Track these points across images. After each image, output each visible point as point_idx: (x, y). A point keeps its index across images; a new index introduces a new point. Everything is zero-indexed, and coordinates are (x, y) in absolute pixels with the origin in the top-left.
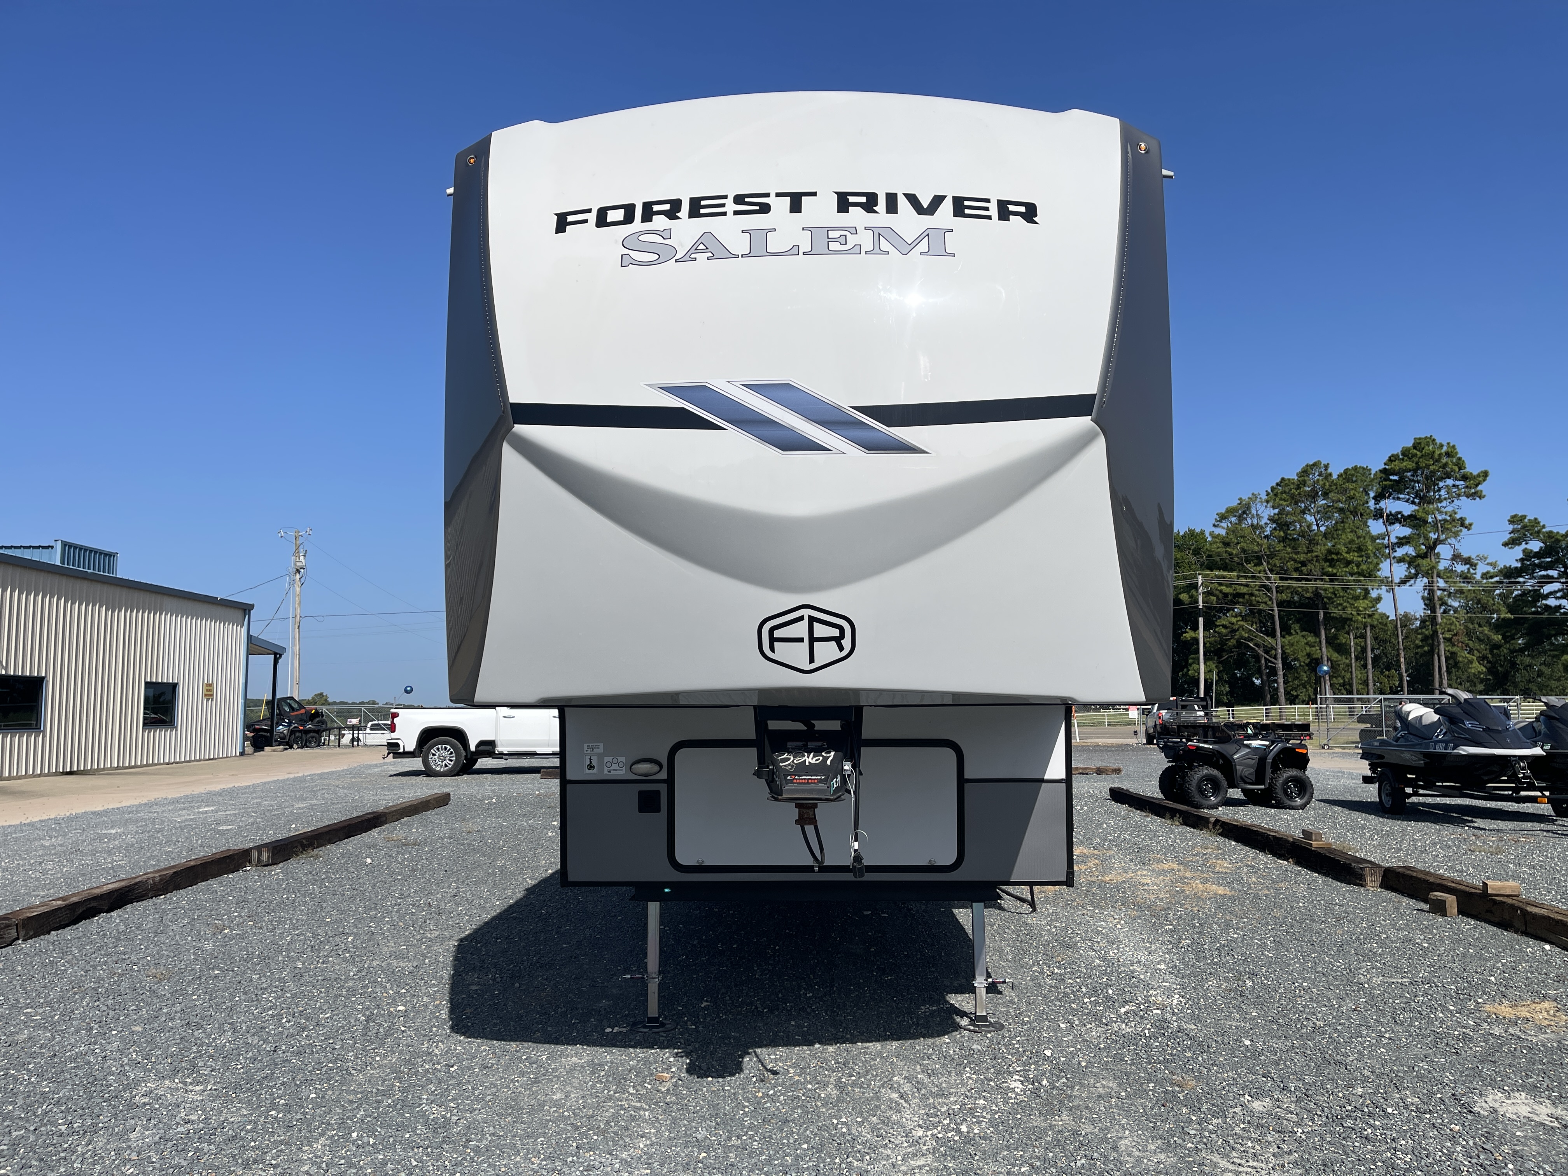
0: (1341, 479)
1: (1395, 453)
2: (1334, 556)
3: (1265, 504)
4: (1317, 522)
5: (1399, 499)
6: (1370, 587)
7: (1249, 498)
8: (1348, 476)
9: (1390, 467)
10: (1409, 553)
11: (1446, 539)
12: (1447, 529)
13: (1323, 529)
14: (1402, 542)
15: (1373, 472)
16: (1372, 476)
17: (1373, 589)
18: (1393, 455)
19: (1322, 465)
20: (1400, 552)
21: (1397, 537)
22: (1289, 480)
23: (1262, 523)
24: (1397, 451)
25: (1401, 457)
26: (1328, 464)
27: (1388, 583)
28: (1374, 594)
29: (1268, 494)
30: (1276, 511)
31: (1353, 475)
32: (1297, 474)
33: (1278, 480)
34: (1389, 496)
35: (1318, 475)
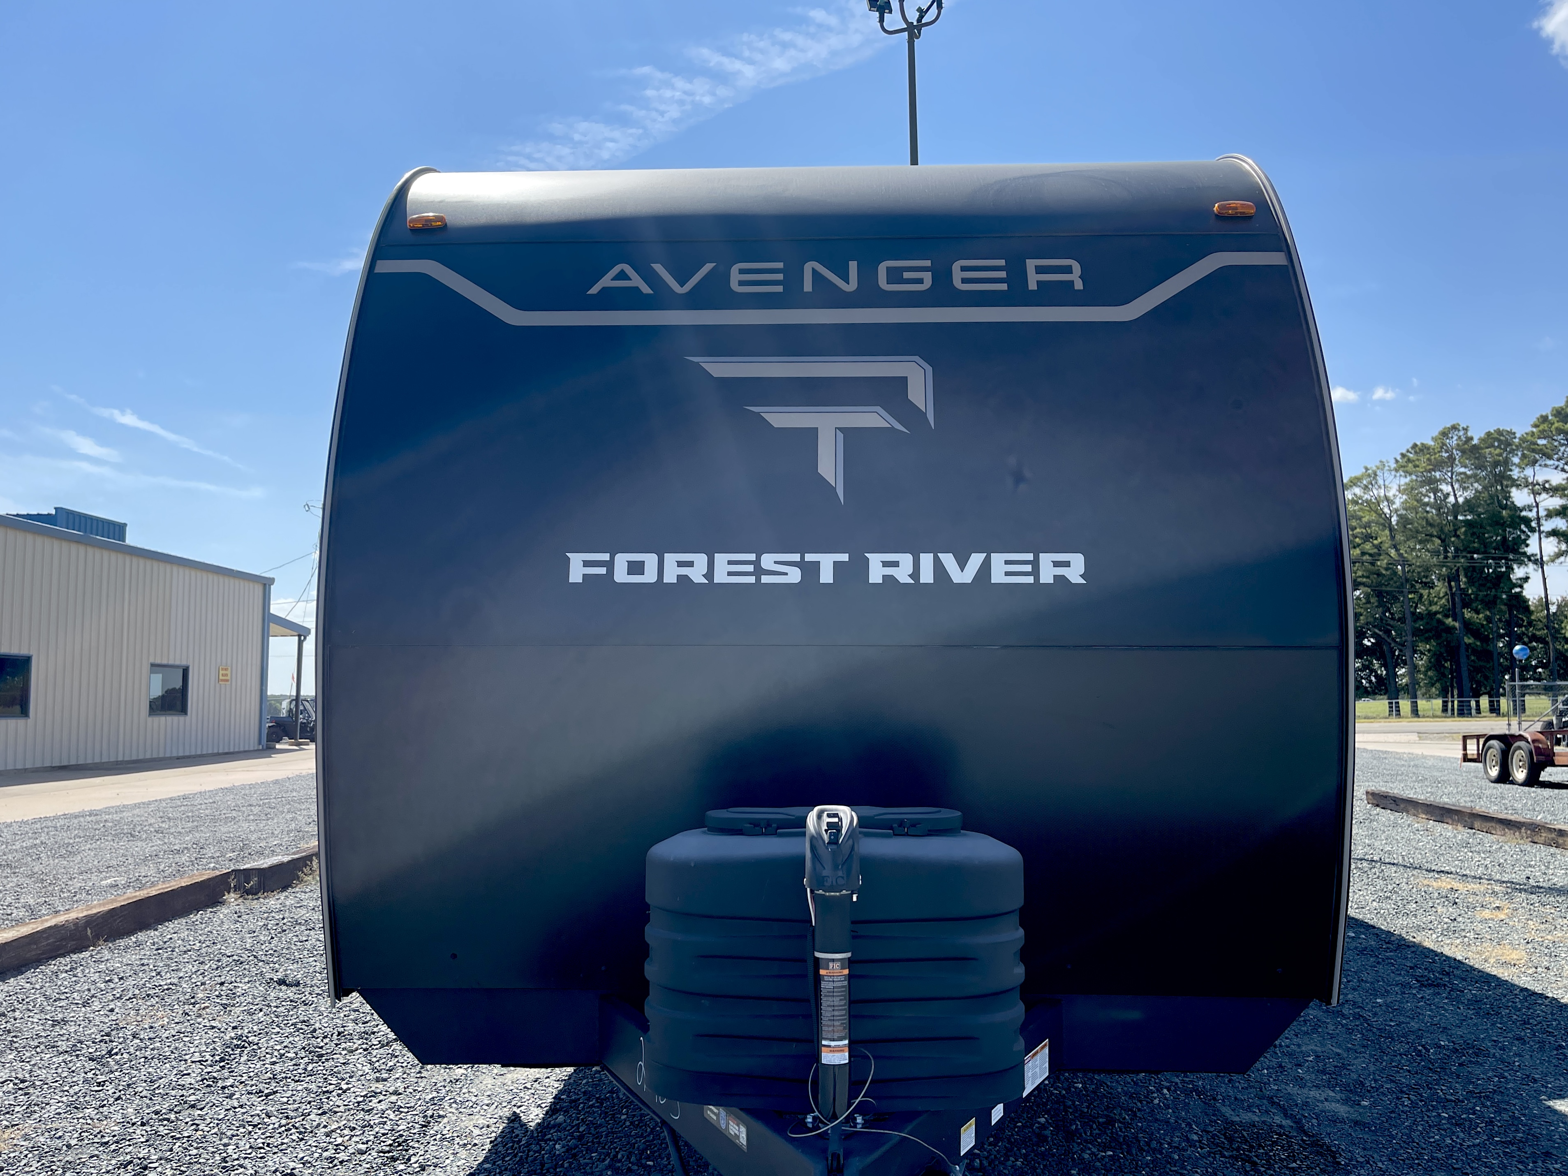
0: (1483, 443)
1: (1544, 414)
3: (1393, 473)
4: (1454, 492)
5: (1546, 466)
6: (1515, 566)
7: (1376, 466)
8: (1491, 439)
9: (1538, 429)
10: (1560, 527)
13: (1461, 500)
14: (1550, 514)
15: (1518, 435)
16: (1517, 440)
17: (1519, 568)
18: (1542, 416)
19: (1461, 428)
21: (1546, 509)
22: (1422, 444)
23: (1390, 494)
24: (1547, 411)
25: (1551, 418)
26: (1468, 427)
27: (1537, 560)
29: (1397, 461)
30: (1407, 480)
31: (1495, 439)
32: (1433, 438)
33: (1409, 446)
34: (1537, 463)
35: (1457, 440)
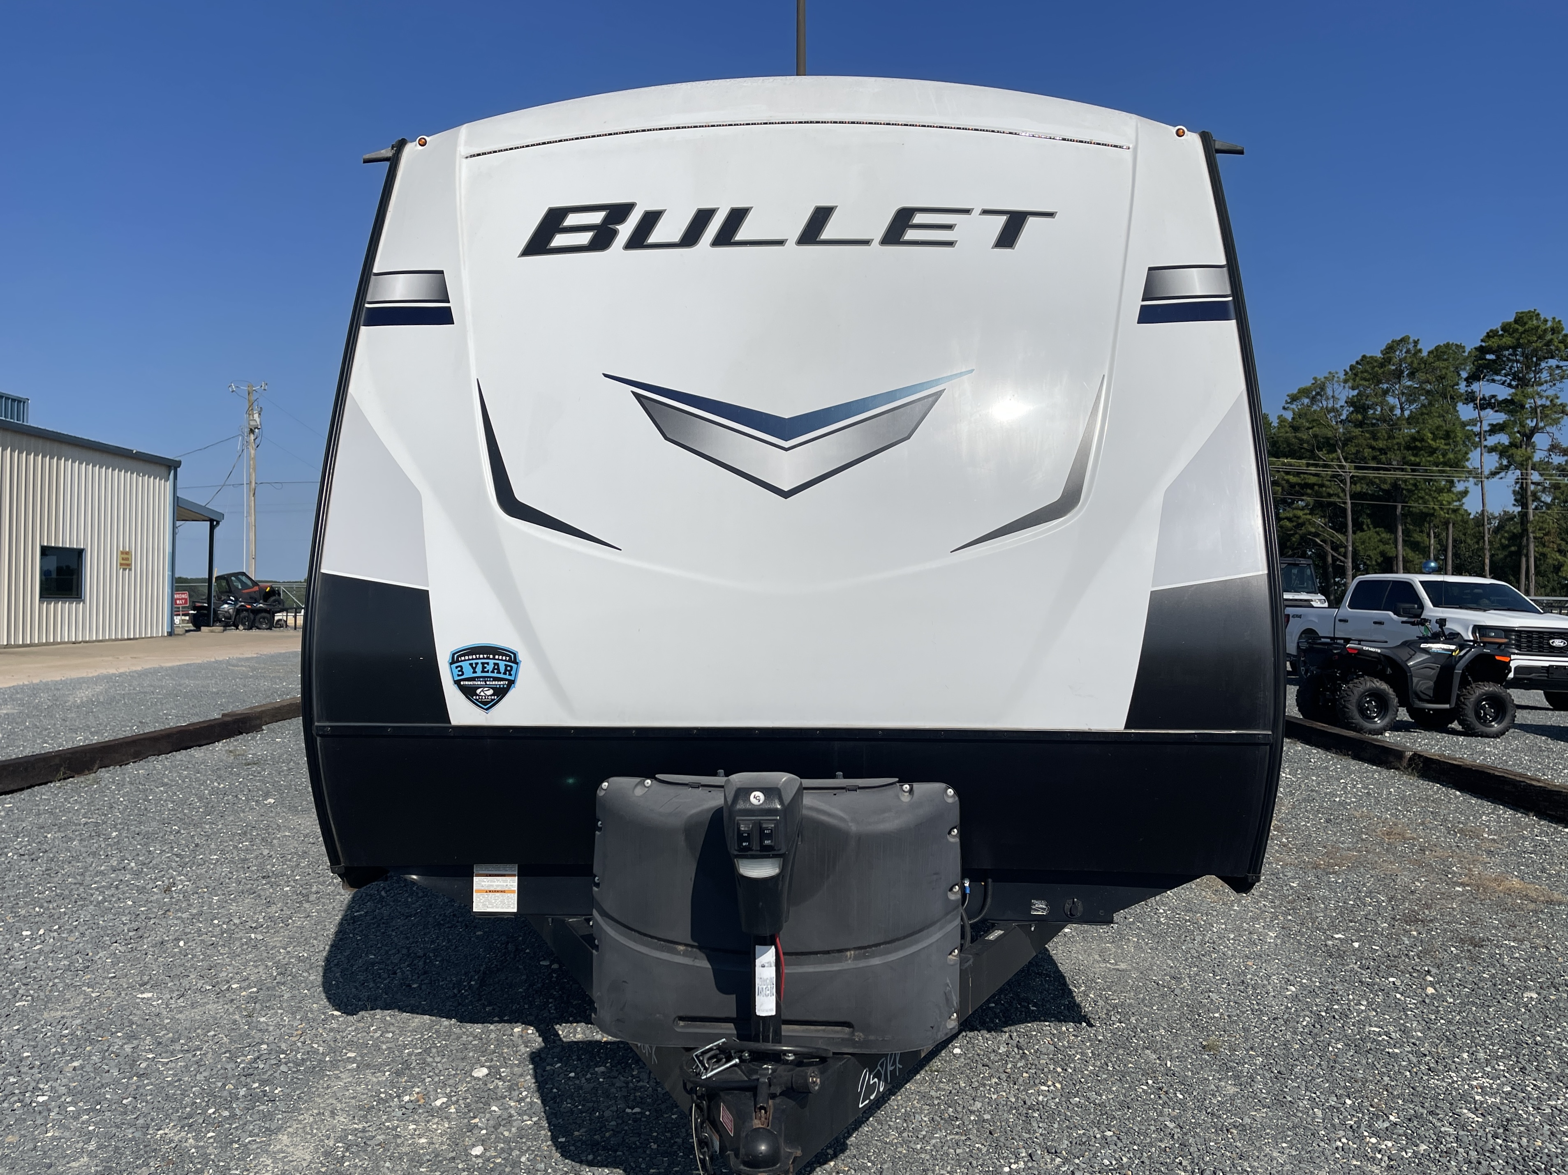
0: (1432, 356)
1: (1494, 328)
2: (1418, 444)
3: (1342, 384)
4: (1401, 405)
5: (1493, 381)
6: (1455, 480)
7: (1325, 378)
8: (1439, 353)
9: (1487, 344)
10: (1502, 442)
11: (1545, 426)
12: (1546, 416)
13: (1407, 413)
14: (1495, 429)
15: (1468, 350)
16: (1466, 354)
17: (1459, 481)
18: (1491, 331)
19: (1411, 340)
20: (1492, 441)
21: (1489, 425)
22: (1371, 357)
23: (1338, 406)
24: (1497, 326)
25: (1501, 333)
26: (1418, 340)
27: (1477, 476)
28: (1460, 487)
29: (1346, 373)
30: (1356, 392)
31: (1444, 353)
32: (1382, 352)
33: (1359, 358)
34: (1484, 378)
35: (1406, 353)
